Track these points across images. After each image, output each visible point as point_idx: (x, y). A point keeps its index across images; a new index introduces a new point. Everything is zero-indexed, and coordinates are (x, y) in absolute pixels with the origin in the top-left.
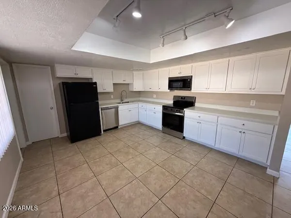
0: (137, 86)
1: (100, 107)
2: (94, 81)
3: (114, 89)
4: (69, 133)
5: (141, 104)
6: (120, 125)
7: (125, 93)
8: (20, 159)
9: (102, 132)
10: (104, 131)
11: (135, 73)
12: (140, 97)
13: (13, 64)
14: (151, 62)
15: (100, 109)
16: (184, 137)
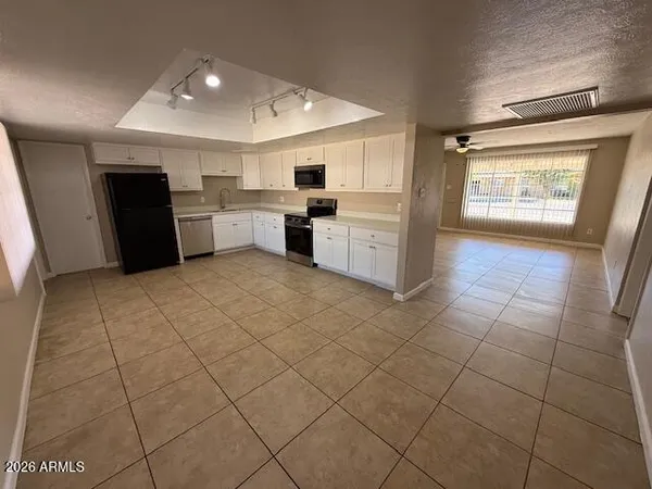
0: (251, 181)
1: (175, 216)
2: (164, 171)
3: (204, 186)
4: (121, 262)
5: (256, 214)
6: (216, 249)
7: (226, 193)
8: (41, 292)
9: (182, 260)
10: (186, 258)
11: (244, 157)
12: (260, 201)
13: (19, 143)
14: (254, 142)
15: (176, 221)
16: (315, 265)
